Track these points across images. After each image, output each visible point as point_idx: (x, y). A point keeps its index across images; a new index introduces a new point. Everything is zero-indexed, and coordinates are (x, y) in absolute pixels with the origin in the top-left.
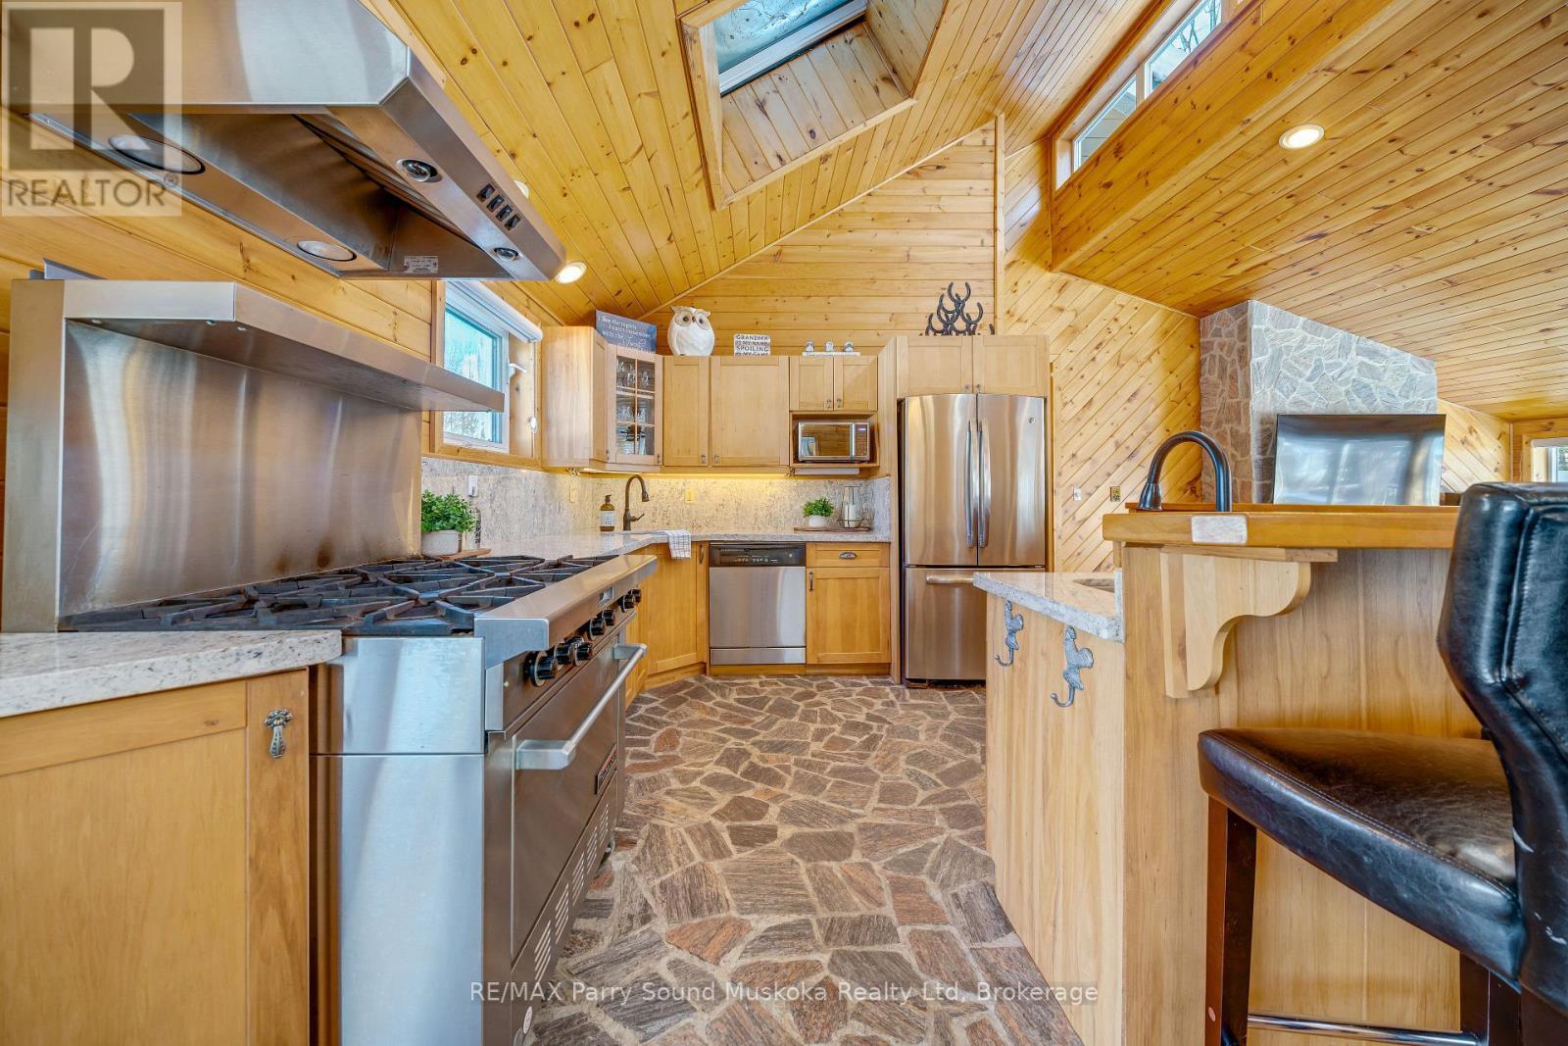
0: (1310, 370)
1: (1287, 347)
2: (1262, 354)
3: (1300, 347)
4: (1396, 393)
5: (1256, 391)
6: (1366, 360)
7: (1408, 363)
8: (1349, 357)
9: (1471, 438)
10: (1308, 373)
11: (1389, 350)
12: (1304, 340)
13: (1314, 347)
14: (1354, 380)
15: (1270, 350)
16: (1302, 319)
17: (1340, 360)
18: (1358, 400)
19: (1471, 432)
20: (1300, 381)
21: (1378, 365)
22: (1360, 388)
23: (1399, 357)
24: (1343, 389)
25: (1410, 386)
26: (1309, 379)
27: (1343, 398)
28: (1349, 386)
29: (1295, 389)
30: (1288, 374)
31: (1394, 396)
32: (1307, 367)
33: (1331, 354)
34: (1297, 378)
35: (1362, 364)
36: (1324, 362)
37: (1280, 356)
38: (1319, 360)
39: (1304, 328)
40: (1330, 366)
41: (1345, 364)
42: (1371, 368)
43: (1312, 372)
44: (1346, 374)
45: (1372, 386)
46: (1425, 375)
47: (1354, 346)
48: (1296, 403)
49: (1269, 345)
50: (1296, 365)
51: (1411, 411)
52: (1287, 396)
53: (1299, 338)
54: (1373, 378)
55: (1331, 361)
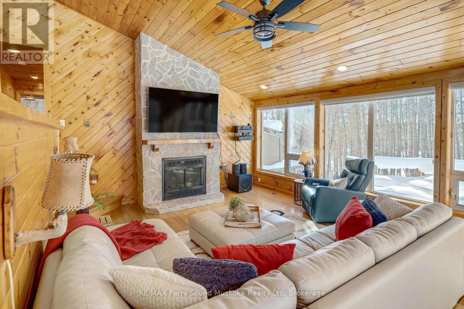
0: (169, 70)
1: (159, 58)
2: (147, 59)
3: (164, 59)
4: (205, 84)
5: (144, 76)
6: (193, 69)
7: (209, 72)
8: (186, 66)
9: (242, 107)
10: (168, 71)
11: (202, 66)
12: (166, 56)
13: (171, 60)
14: (188, 77)
15: (151, 58)
16: (166, 46)
17: (182, 67)
18: (189, 86)
19: (242, 104)
20: (165, 74)
21: (197, 71)
22: (190, 80)
23: (206, 70)
24: (183, 80)
25: (210, 82)
26: (169, 74)
27: (183, 84)
28: (186, 79)
29: (162, 77)
30: (159, 70)
31: (203, 85)
32: (168, 68)
33: (179, 64)
34: (163, 72)
35: (191, 70)
36: (175, 67)
37: (155, 61)
38: (173, 66)
39: (166, 50)
40: (178, 70)
41: (185, 69)
42: (195, 73)
43: (170, 71)
44: (184, 74)
45: (195, 80)
46: (215, 79)
47: (188, 62)
48: (162, 83)
49: (149, 55)
50: (163, 67)
51: (210, 92)
52: (159, 80)
53: (164, 55)
54: (195, 77)
55: (179, 67)
